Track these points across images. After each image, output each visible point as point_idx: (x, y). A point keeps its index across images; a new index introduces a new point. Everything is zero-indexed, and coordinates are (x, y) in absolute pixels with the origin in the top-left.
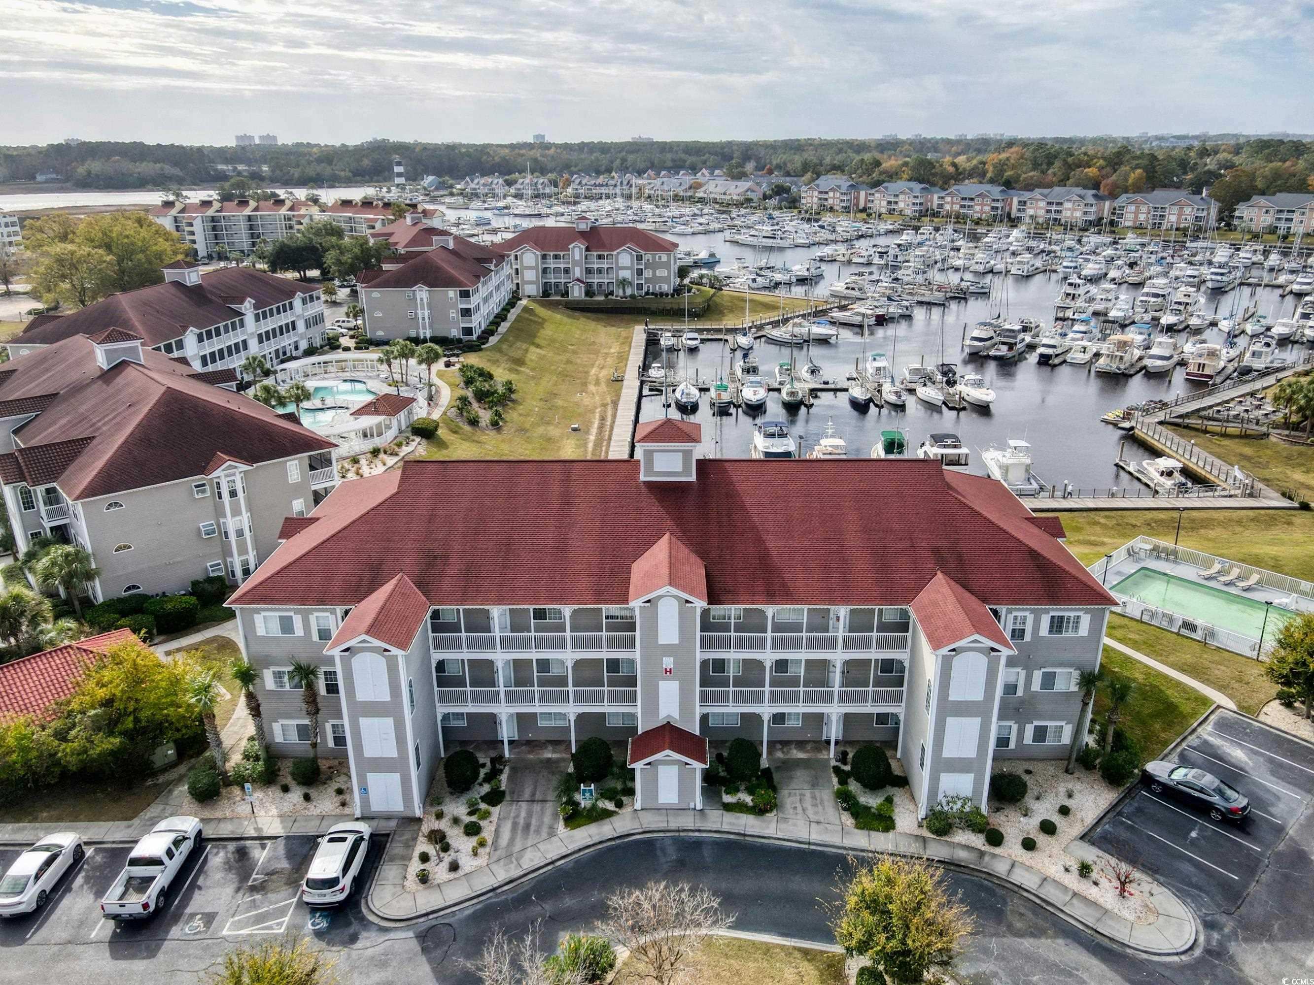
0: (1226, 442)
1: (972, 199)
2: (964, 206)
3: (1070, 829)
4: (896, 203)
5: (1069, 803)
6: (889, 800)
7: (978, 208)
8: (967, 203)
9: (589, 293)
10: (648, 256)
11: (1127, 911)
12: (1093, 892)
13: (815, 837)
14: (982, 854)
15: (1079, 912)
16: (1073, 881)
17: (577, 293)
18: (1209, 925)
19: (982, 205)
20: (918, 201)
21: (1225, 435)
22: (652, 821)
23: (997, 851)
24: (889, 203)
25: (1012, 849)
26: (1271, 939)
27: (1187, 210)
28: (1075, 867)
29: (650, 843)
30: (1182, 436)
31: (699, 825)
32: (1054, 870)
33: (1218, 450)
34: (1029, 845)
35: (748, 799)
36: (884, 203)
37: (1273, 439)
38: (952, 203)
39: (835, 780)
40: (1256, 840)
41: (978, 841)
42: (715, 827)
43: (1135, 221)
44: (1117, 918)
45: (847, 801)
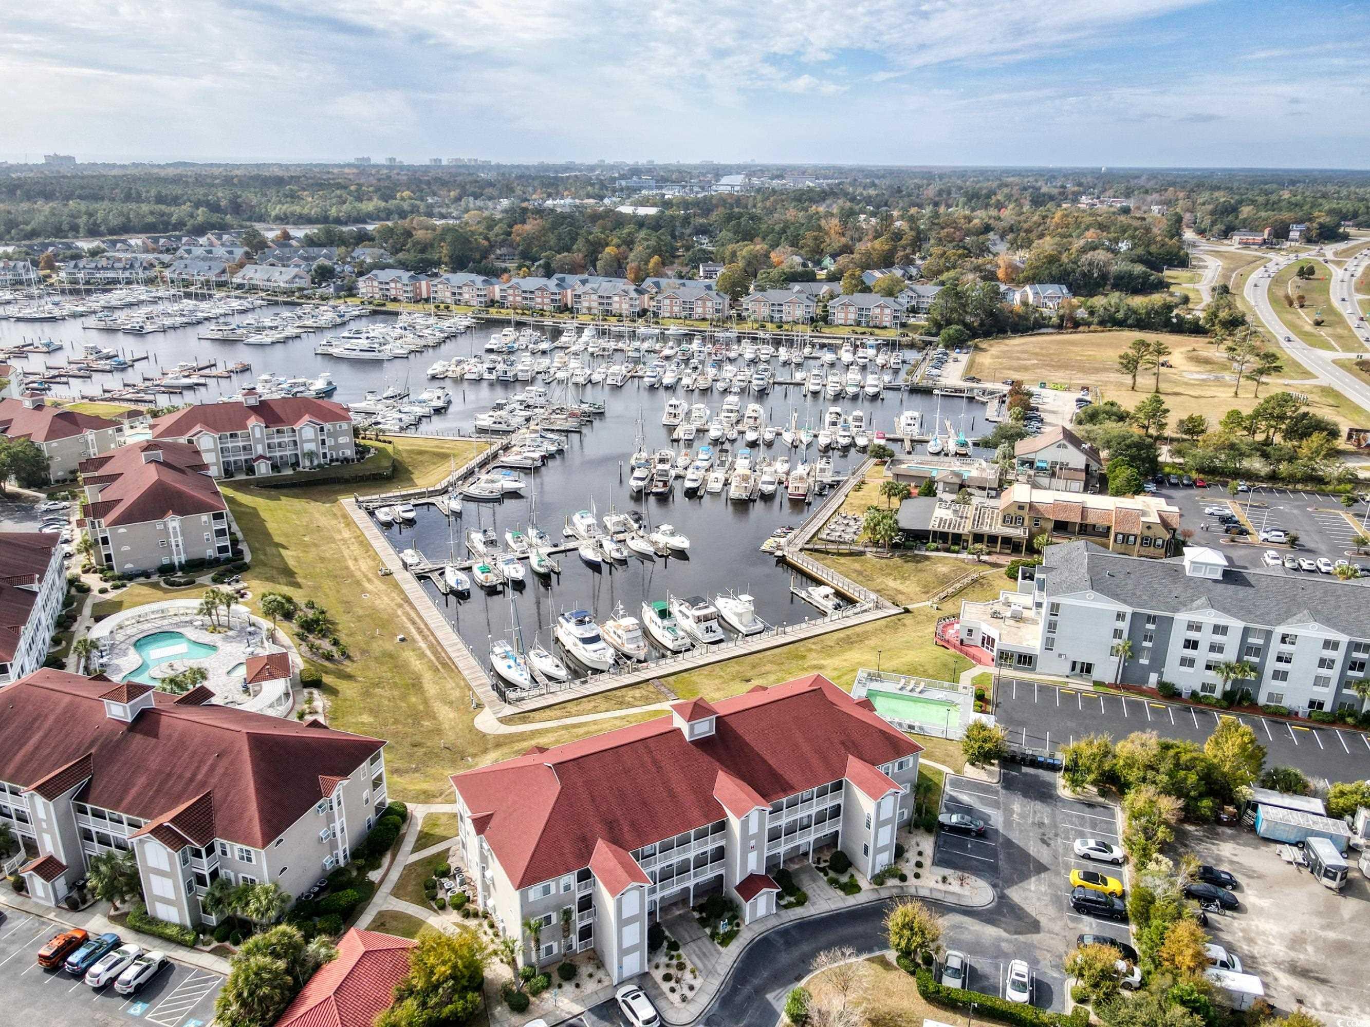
0: (842, 560)
1: (532, 292)
2: (526, 298)
3: (927, 861)
4: (460, 294)
5: (920, 849)
6: (852, 876)
7: (539, 300)
8: (528, 295)
9: (275, 467)
10: (327, 426)
11: (966, 891)
12: (951, 888)
13: (833, 907)
14: (902, 887)
15: (950, 900)
16: (940, 886)
17: (263, 469)
18: (994, 886)
19: (543, 297)
20: (483, 293)
21: (839, 554)
22: (759, 929)
23: (906, 884)
24: (454, 294)
25: (912, 881)
26: (1016, 883)
27: (709, 304)
28: (940, 879)
29: (765, 939)
30: (817, 559)
31: (781, 921)
32: (932, 884)
33: (842, 569)
34: (917, 876)
35: (792, 899)
36: (448, 294)
37: (869, 555)
38: (514, 295)
39: (822, 874)
40: (991, 841)
41: (895, 882)
42: (788, 919)
43: (671, 312)
44: (964, 896)
45: (833, 882)
